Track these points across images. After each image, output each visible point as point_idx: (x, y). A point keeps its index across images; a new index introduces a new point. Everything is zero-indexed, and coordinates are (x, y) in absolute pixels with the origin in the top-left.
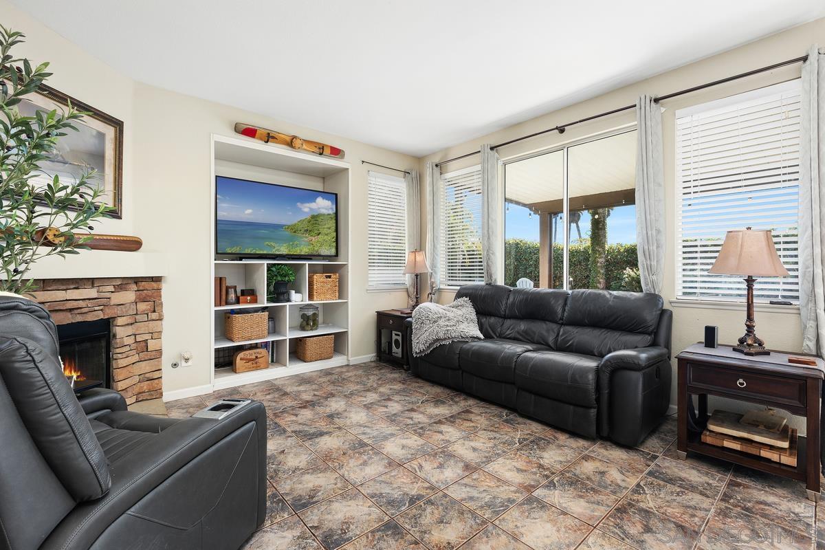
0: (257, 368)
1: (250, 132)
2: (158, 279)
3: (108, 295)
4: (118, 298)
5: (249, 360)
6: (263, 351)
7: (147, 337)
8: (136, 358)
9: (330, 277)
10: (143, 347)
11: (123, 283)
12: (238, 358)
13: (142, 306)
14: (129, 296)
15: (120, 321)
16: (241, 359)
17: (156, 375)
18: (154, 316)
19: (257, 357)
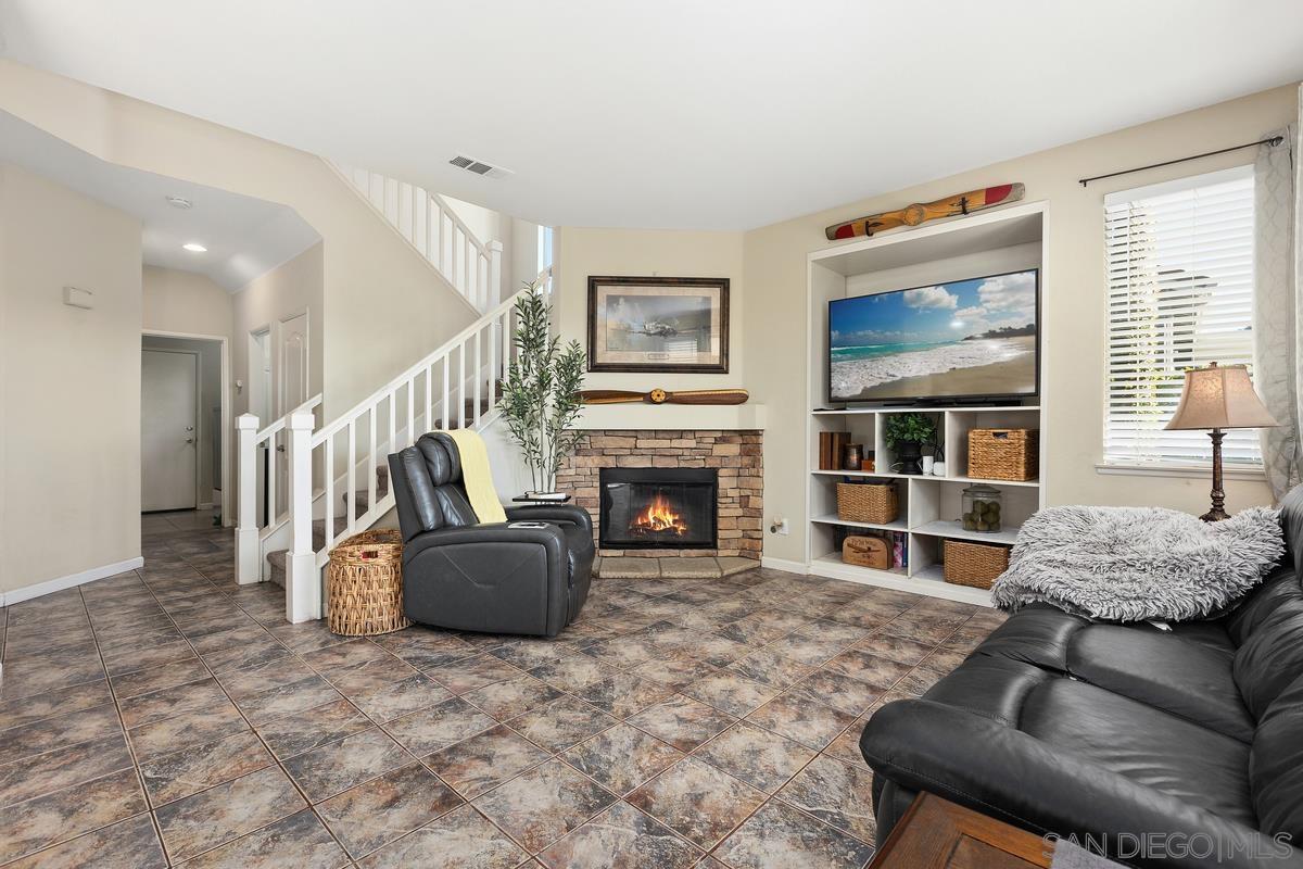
0: (870, 565)
1: (843, 232)
2: (756, 433)
3: (710, 446)
4: (720, 450)
5: (859, 550)
6: (879, 544)
7: (748, 492)
8: (740, 512)
9: (1004, 435)
10: (744, 501)
11: (725, 437)
12: (845, 544)
13: (746, 460)
14: (733, 449)
15: (722, 472)
16: (849, 545)
17: (756, 534)
18: (753, 471)
19: (869, 549)
